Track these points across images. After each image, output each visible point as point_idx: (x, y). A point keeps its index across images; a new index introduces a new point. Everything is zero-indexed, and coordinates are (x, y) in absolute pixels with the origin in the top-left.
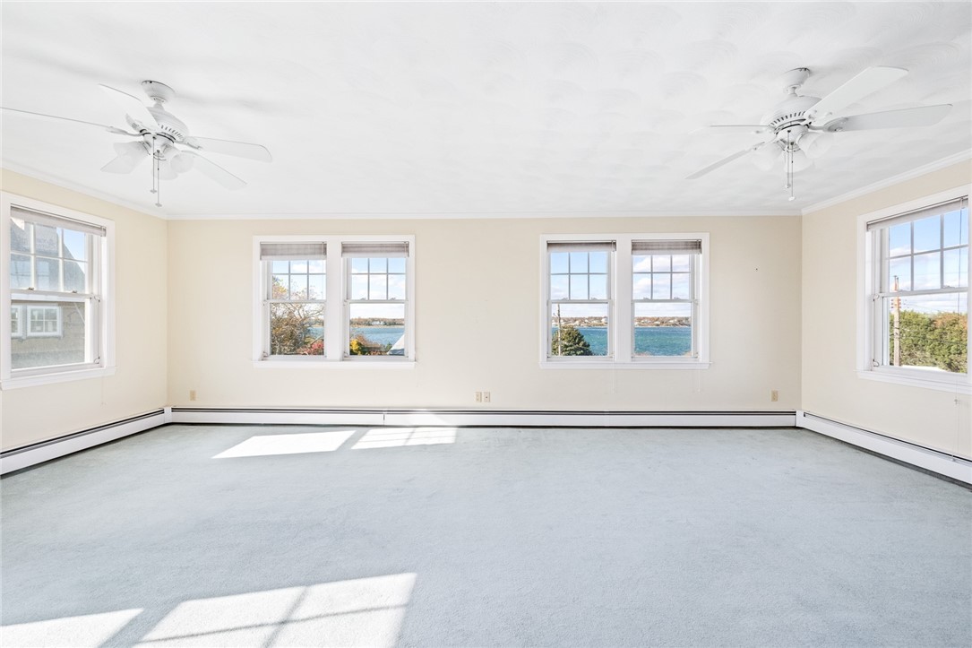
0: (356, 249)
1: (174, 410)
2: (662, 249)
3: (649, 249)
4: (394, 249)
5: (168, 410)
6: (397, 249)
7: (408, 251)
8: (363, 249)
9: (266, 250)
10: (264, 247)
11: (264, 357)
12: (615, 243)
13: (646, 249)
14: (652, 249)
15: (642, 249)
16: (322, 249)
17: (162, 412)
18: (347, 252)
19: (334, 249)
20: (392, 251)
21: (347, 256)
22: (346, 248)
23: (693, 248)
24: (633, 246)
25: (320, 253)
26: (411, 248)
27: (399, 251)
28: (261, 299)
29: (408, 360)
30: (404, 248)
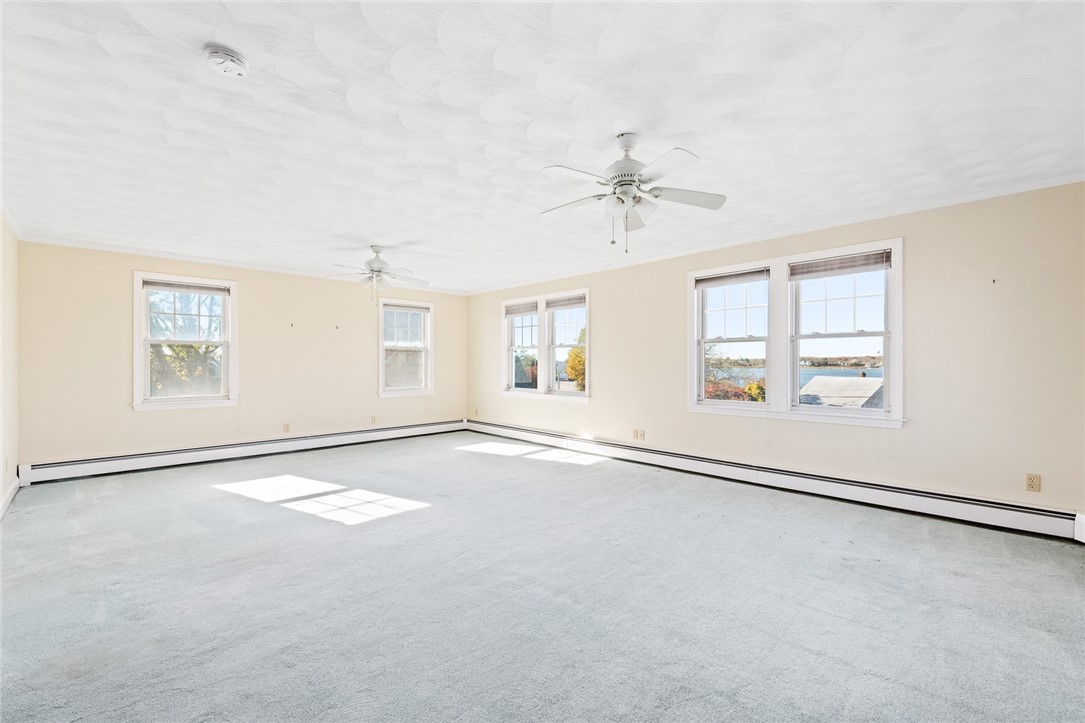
0: (556, 304)
1: (468, 421)
2: (832, 269)
3: (812, 272)
5: (465, 421)
6: (576, 301)
7: (585, 302)
9: (509, 311)
10: (507, 309)
11: (509, 388)
12: (768, 271)
13: (808, 272)
14: (816, 271)
15: (803, 273)
16: (534, 307)
17: (462, 421)
18: (551, 306)
19: (542, 306)
21: (551, 310)
22: (549, 304)
23: (877, 263)
24: (792, 270)
25: (534, 309)
26: (587, 298)
27: (578, 303)
28: (506, 346)
30: (582, 299)
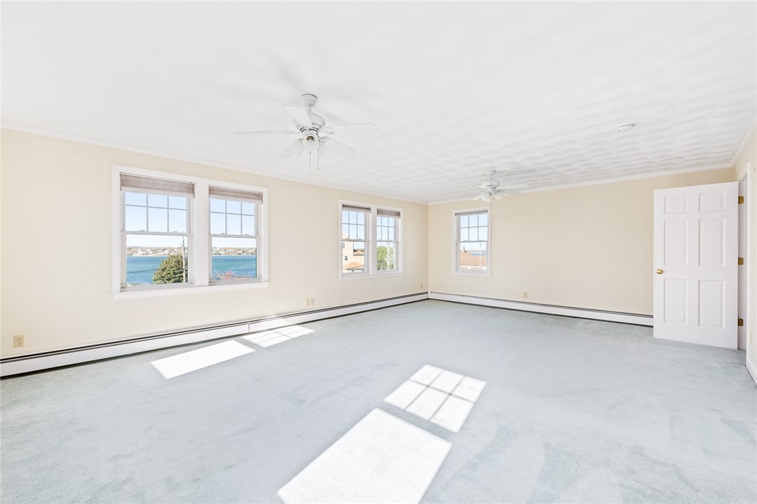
0: (222, 193)
2: (386, 214)
4: (252, 196)
6: (254, 197)
7: (262, 199)
8: (227, 193)
9: (125, 181)
10: (125, 178)
11: (122, 289)
12: (370, 209)
16: (190, 189)
18: (214, 194)
20: (251, 198)
21: (211, 197)
22: (212, 191)
23: (396, 215)
24: (377, 211)
25: (188, 192)
26: (265, 197)
27: (256, 199)
28: (119, 230)
29: (261, 282)
30: (259, 196)
